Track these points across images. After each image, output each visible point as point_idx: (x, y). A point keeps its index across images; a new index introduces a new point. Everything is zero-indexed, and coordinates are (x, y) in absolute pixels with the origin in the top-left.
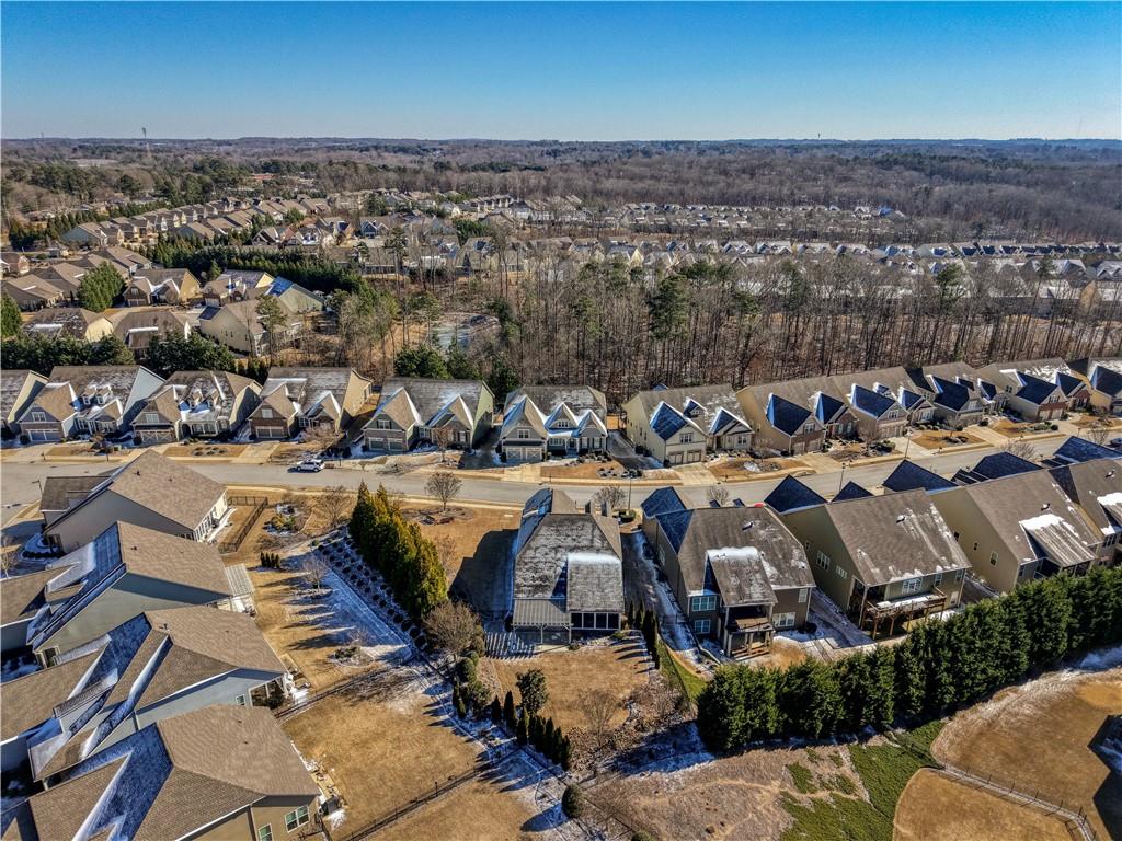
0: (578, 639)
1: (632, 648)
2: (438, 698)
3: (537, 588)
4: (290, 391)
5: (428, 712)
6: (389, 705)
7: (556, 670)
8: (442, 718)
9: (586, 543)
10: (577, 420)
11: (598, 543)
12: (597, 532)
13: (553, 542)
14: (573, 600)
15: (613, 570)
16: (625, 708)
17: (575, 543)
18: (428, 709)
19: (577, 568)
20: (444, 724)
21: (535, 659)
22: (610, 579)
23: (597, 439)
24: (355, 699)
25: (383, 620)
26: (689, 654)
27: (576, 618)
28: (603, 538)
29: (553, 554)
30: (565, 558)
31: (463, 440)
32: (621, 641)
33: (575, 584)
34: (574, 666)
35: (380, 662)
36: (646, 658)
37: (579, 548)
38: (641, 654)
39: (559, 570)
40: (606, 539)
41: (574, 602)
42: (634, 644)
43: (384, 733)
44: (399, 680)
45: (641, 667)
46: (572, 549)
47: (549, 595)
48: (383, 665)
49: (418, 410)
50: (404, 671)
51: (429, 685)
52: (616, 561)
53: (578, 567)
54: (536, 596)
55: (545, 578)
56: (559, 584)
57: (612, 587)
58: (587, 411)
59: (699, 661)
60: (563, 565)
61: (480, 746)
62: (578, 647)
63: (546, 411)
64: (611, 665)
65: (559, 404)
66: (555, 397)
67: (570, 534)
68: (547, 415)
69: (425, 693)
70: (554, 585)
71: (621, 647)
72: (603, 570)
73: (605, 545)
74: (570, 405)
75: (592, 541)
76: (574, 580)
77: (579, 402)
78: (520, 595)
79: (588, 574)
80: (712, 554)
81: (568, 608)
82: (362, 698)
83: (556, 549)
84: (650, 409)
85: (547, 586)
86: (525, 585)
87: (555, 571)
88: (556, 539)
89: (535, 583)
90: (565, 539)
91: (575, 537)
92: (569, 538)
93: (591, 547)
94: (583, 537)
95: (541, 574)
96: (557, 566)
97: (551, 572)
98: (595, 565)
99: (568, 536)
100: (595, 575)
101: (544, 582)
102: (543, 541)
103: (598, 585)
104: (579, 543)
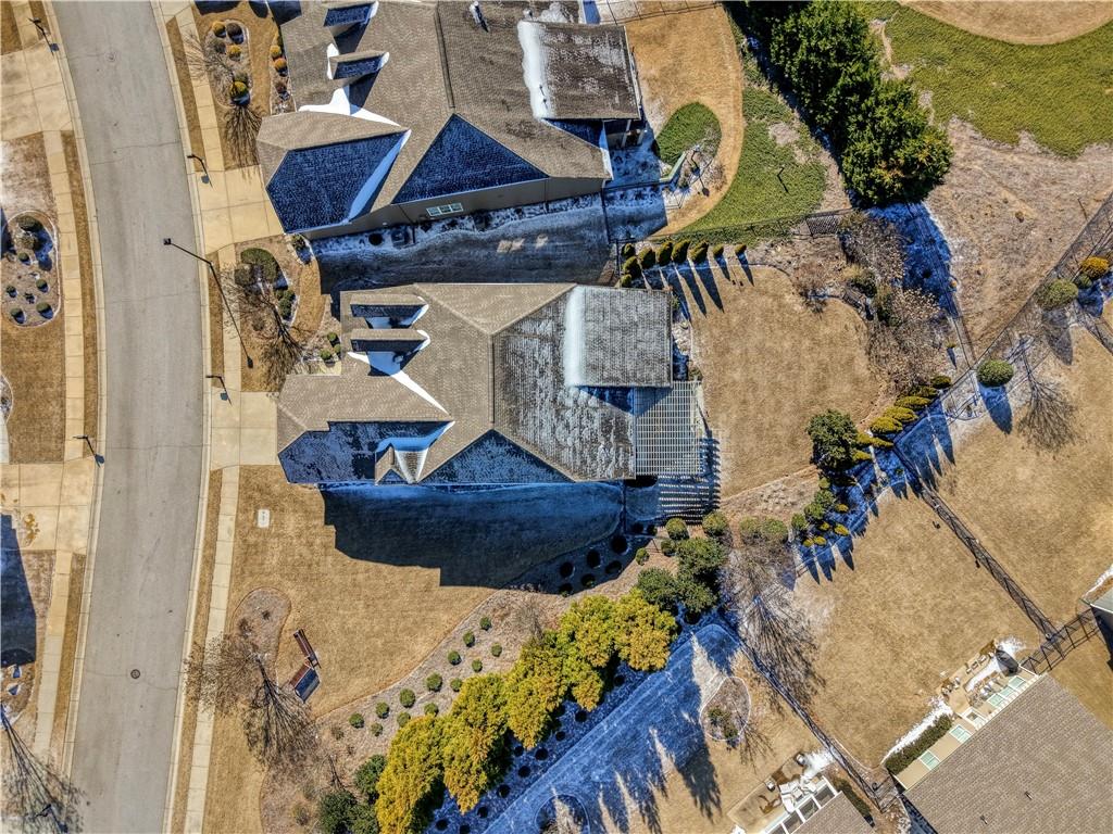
5: (828, 575)
6: (818, 631)
8: (836, 554)
9: (547, 351)
11: (546, 327)
12: (526, 327)
13: (546, 415)
14: (653, 375)
15: (594, 303)
16: (824, 303)
17: (548, 371)
19: (594, 368)
20: (847, 550)
22: (613, 310)
24: (811, 681)
25: (634, 687)
26: (670, 200)
28: (535, 317)
29: (568, 414)
30: (573, 392)
33: (624, 372)
35: (734, 666)
37: (556, 364)
39: (593, 401)
40: (538, 311)
41: (658, 375)
43: (871, 626)
44: (769, 628)
46: (559, 379)
47: (629, 417)
48: (739, 660)
50: (748, 628)
52: (578, 298)
53: (592, 367)
54: (632, 439)
55: (606, 427)
56: (614, 402)
57: (627, 308)
59: (685, 187)
60: (584, 394)
61: (885, 496)
67: (531, 381)
69: (790, 587)
70: (616, 410)
72: (597, 321)
73: (550, 313)
75: (543, 339)
76: (617, 374)
78: (631, 466)
79: (604, 349)
80: (540, 109)
81: (666, 384)
82: (808, 673)
83: (558, 407)
85: (617, 423)
86: (617, 460)
87: (595, 409)
88: (541, 409)
89: (614, 444)
90: (541, 391)
91: (537, 372)
92: (540, 382)
93: (553, 340)
94: (536, 355)
95: (599, 433)
96: (587, 404)
97: (597, 415)
98: (587, 333)
99: (535, 385)
100: (606, 336)
101: (611, 427)
102: (545, 434)
103: (625, 331)
104: (547, 363)
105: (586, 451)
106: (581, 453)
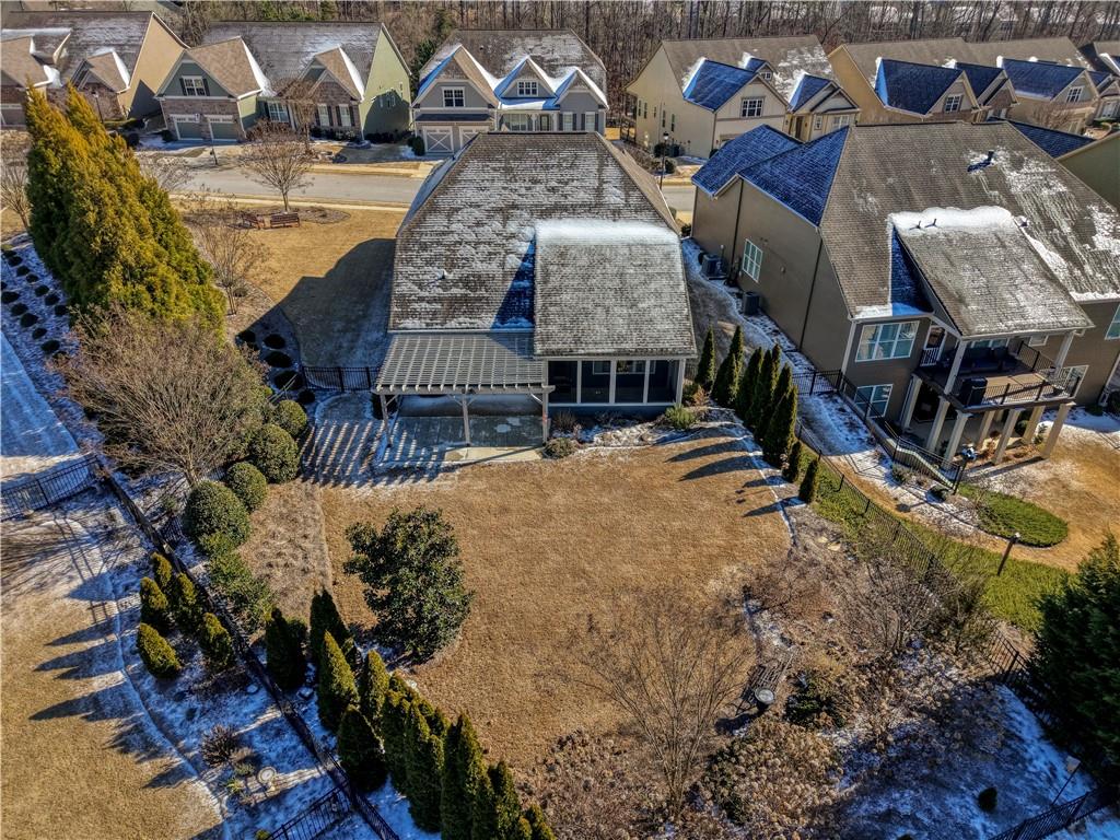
0: (567, 429)
1: (719, 448)
2: (113, 608)
3: (454, 306)
4: (39, 46)
5: (56, 663)
7: (505, 510)
8: (99, 683)
9: (583, 197)
10: (554, 84)
12: (611, 172)
13: (496, 196)
14: (553, 328)
15: (657, 255)
17: (553, 199)
18: (63, 651)
19: (562, 255)
20: (96, 707)
21: (443, 484)
22: (651, 278)
23: (590, 114)
26: (864, 461)
27: (561, 373)
28: (628, 185)
29: (497, 225)
30: (528, 231)
31: (346, 122)
32: (686, 431)
33: (558, 290)
34: (559, 498)
36: (763, 473)
37: (565, 208)
38: (745, 463)
39: (514, 262)
40: (635, 187)
41: (554, 335)
42: (722, 440)
45: (755, 499)
46: (546, 213)
47: (488, 321)
49: (264, 72)
50: (40, 526)
51: (100, 568)
53: (563, 252)
54: (453, 324)
55: (478, 281)
56: (513, 294)
57: (658, 294)
58: (570, 71)
60: (524, 248)
61: (201, 803)
62: (567, 451)
63: (495, 70)
64: (667, 494)
65: (520, 59)
66: (512, 47)
67: (542, 176)
68: (498, 77)
69: (77, 594)
70: (499, 298)
71: (686, 446)
72: (631, 257)
73: (634, 200)
74: (539, 61)
75: (599, 191)
76: (554, 281)
77: (556, 55)
78: (409, 323)
79: (591, 266)
80: (904, 221)
81: (539, 348)
83: (506, 212)
84: (681, 69)
85: (479, 299)
86: (421, 299)
87: (502, 265)
88: (504, 188)
89: (447, 294)
90: (528, 189)
91: (554, 184)
92: (539, 187)
93: (599, 205)
94: (575, 183)
95: (466, 271)
96: (508, 252)
97: (493, 267)
98: (611, 247)
99: (535, 182)
100: (610, 269)
101: (474, 290)
102: (470, 194)
103: (620, 292)
104: (566, 196)
105: (441, 249)
106: (439, 243)
